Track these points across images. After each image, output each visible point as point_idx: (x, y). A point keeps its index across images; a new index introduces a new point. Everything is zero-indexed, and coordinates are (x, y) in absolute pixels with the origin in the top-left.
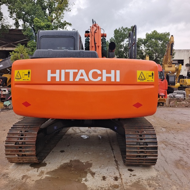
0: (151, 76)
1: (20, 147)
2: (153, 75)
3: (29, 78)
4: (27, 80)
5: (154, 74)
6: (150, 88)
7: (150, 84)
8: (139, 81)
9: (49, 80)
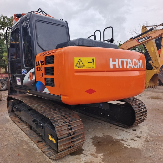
1: (72, 138)
3: (93, 66)
4: (92, 68)
9: (112, 67)
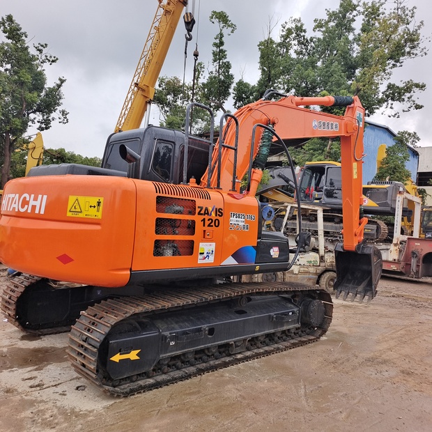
0: (95, 207)
2: (99, 205)
5: (102, 204)
6: (92, 230)
7: (90, 221)
8: (69, 214)
